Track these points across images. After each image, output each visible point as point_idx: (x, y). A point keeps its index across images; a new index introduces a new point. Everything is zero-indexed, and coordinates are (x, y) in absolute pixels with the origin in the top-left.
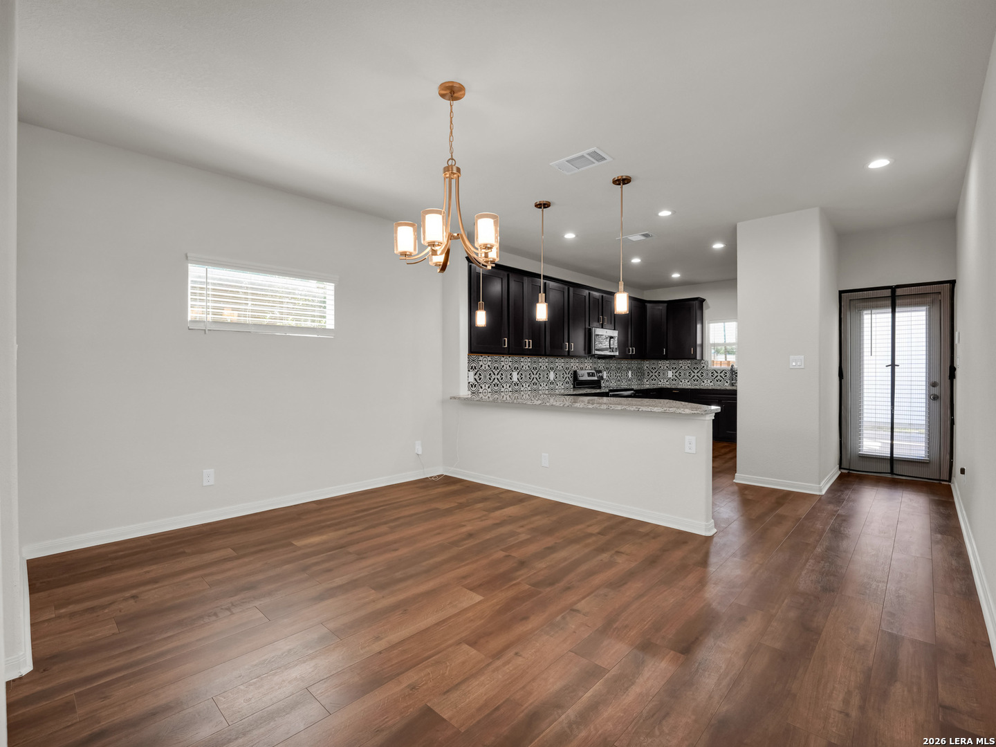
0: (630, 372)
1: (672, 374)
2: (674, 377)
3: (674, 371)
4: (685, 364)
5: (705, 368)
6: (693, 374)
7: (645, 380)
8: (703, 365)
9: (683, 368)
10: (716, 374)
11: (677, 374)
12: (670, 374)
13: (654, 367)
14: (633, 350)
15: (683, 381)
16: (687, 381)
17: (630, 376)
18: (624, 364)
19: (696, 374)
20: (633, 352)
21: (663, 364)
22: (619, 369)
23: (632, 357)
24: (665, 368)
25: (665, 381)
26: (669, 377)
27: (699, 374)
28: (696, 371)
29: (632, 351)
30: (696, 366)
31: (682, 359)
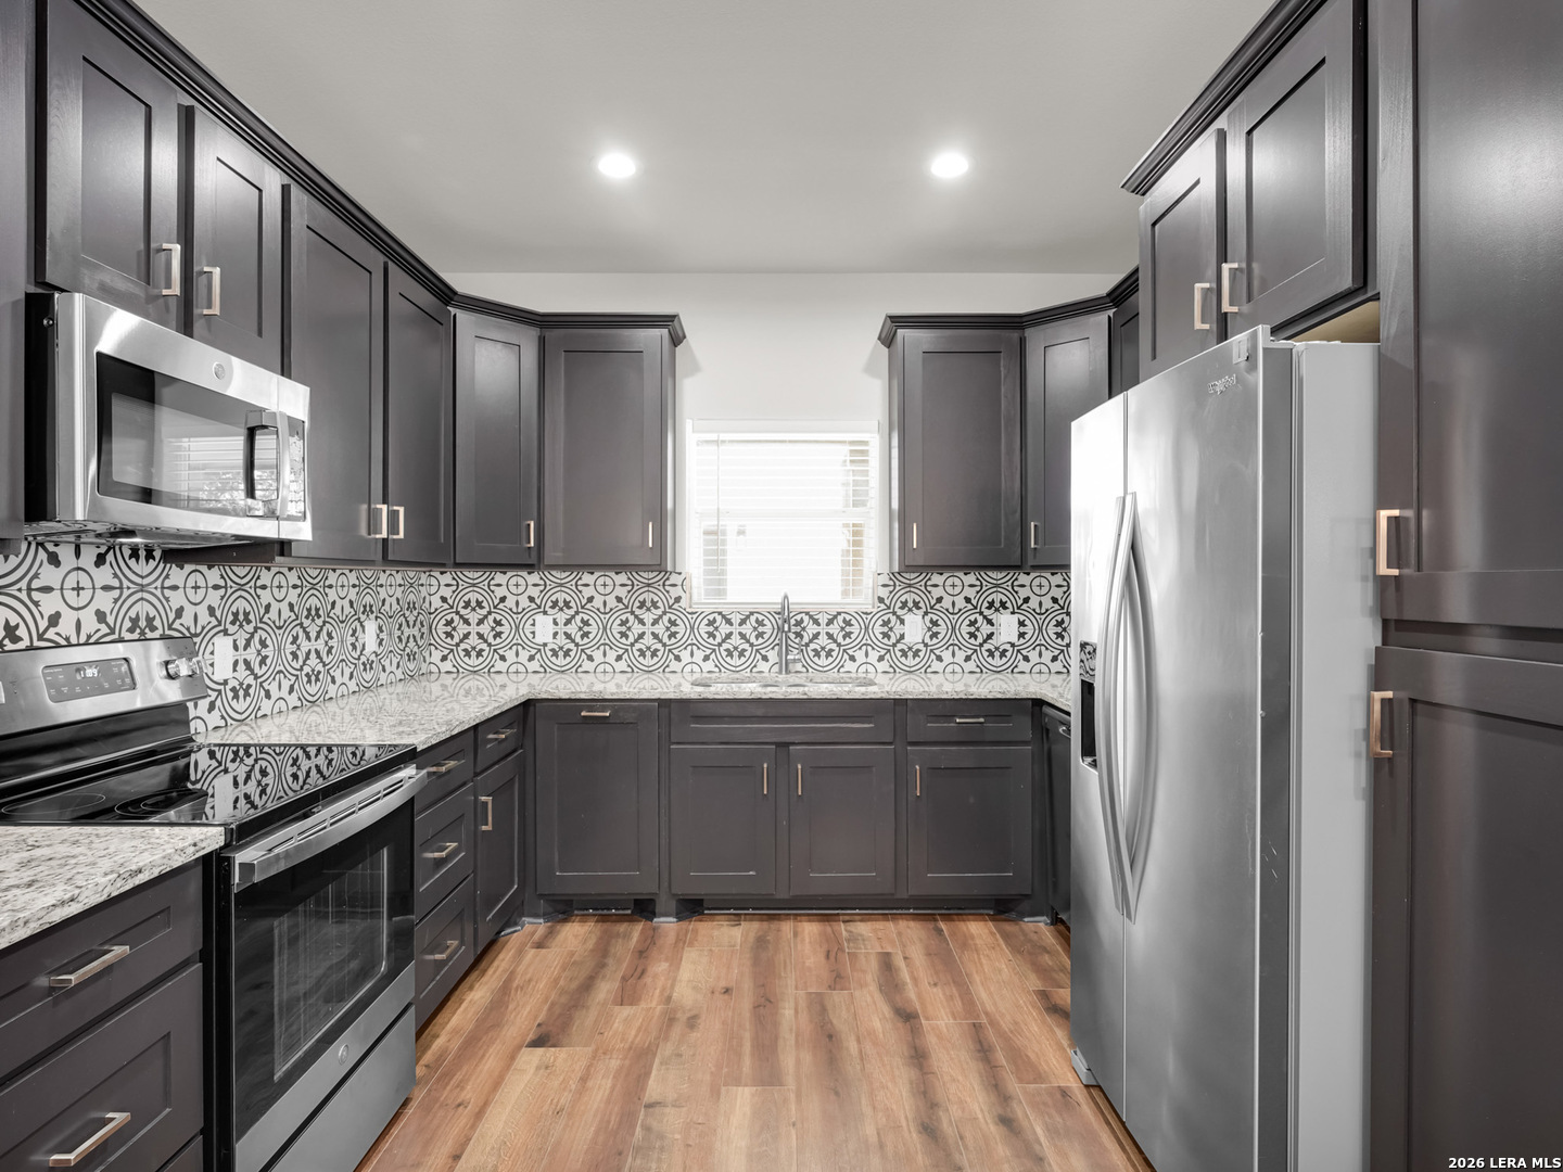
0: (371, 626)
1: (551, 628)
2: (561, 640)
3: (562, 617)
4: (602, 588)
5: (683, 603)
6: (637, 629)
7: (437, 656)
8: (675, 592)
9: (598, 602)
10: (724, 629)
11: (572, 629)
12: (544, 628)
13: (473, 597)
14: (393, 516)
15: (598, 655)
16: (612, 655)
17: (371, 645)
18: (343, 587)
19: (648, 626)
20: (393, 528)
21: (516, 587)
22: (313, 613)
23: (387, 555)
24: (524, 602)
25: (524, 656)
26: (539, 639)
27: (660, 629)
28: (648, 617)
29: (391, 520)
30: (648, 597)
31: (591, 568)
